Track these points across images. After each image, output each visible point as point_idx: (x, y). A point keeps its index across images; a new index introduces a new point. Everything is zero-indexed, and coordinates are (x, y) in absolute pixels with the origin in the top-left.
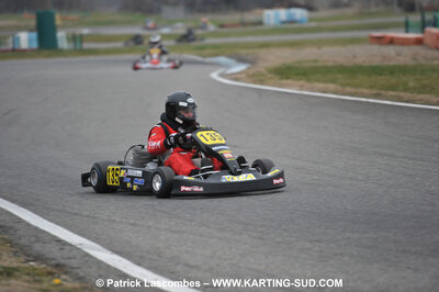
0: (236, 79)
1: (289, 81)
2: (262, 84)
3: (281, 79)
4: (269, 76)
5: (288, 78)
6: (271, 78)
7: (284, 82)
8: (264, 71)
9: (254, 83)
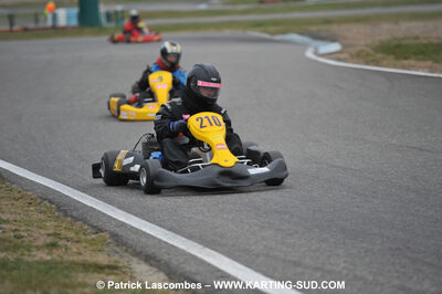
0: (339, 60)
1: (412, 62)
2: (377, 65)
3: (397, 58)
4: (379, 55)
5: (406, 58)
6: (384, 59)
7: (406, 62)
8: (368, 49)
9: (367, 63)
